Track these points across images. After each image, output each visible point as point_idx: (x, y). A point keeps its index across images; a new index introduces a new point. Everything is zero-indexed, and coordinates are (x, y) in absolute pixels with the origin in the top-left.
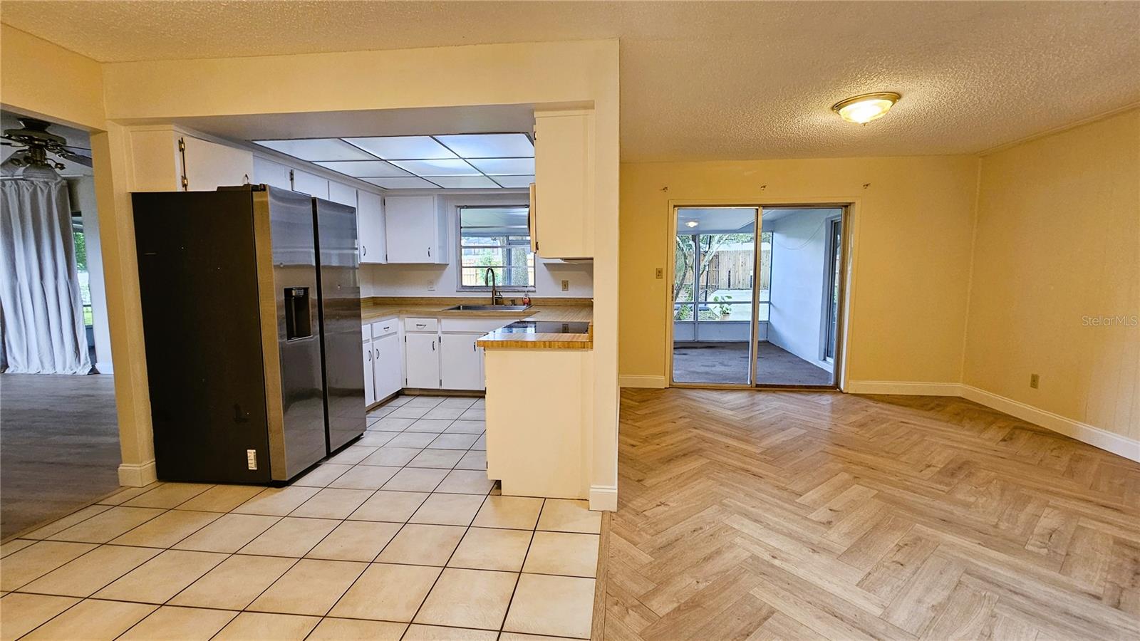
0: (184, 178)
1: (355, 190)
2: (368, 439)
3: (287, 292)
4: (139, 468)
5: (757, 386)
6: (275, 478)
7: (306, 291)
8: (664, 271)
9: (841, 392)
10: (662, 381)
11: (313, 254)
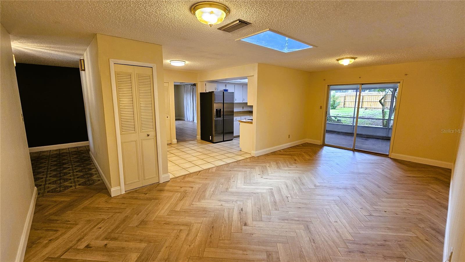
1: (242, 86)
2: (233, 141)
3: (217, 110)
4: (199, 137)
5: (355, 149)
6: (213, 141)
7: (220, 109)
8: (323, 107)
9: (388, 157)
10: (319, 142)
11: (223, 102)
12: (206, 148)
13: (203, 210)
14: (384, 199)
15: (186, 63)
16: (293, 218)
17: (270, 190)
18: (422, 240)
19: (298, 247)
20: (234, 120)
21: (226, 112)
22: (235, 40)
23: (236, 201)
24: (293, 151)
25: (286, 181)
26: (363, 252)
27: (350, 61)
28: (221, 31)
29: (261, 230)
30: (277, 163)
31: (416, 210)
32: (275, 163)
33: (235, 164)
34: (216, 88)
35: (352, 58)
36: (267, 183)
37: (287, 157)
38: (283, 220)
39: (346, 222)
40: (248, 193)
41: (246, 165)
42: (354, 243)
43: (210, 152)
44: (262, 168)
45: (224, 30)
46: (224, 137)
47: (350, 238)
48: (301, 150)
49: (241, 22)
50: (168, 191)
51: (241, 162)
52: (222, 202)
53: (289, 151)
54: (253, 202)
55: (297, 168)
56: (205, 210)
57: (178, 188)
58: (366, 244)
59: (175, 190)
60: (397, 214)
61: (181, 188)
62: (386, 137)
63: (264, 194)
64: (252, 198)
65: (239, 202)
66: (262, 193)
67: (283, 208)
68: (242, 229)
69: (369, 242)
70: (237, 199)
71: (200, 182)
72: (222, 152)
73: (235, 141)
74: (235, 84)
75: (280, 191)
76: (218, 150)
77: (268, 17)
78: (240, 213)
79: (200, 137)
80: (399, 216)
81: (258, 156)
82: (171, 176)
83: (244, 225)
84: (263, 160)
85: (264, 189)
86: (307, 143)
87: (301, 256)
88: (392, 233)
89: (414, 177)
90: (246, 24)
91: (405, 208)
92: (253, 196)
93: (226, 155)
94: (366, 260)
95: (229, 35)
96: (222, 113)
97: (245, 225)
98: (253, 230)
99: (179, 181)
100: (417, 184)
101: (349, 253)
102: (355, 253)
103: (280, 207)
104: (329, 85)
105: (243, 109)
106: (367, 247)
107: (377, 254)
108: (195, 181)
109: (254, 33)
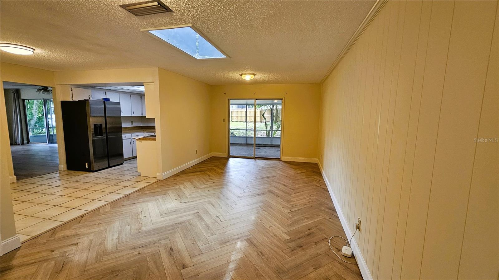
0: (72, 97)
1: (130, 95)
2: (124, 165)
3: (95, 125)
4: (63, 166)
5: (256, 157)
6: (92, 170)
7: (101, 125)
8: (225, 120)
9: (280, 160)
10: (225, 155)
11: (104, 115)
12: (82, 181)
13: (111, 271)
14: (293, 195)
15: (35, 51)
16: (233, 238)
17: (196, 214)
18: (327, 220)
19: (251, 267)
20: (123, 139)
21: (110, 128)
22: (141, 30)
23: (159, 241)
24: (202, 166)
25: (209, 200)
26: (301, 246)
27: (252, 77)
28: (123, 10)
29: (206, 266)
30: (191, 183)
31: (314, 198)
32: (189, 183)
33: (137, 194)
34: (91, 96)
35: (252, 74)
36: (189, 207)
37: (199, 174)
38: (224, 243)
39: (277, 224)
40: (171, 226)
41: (155, 192)
42: (292, 241)
43: (91, 185)
44: (176, 192)
45: (130, 11)
46: (110, 161)
47: (287, 237)
48: (210, 164)
49: (160, 5)
50: (21, 265)
51: (146, 189)
52: (138, 250)
53: (199, 168)
54: (182, 235)
55: (214, 184)
56: (114, 271)
57: (44, 254)
58: (299, 238)
59: (40, 259)
60: (306, 205)
61: (52, 251)
62: (270, 145)
63: (191, 221)
64: (179, 230)
65: (163, 242)
66: (188, 221)
67: (218, 230)
68: (181, 275)
69: (301, 235)
70: (159, 238)
71: (89, 231)
72: (113, 182)
73: (126, 166)
74: (119, 92)
75: (208, 212)
76: (105, 180)
77: (197, 9)
78: (170, 254)
79: (65, 166)
80: (308, 206)
81: (166, 179)
82: (23, 238)
83: (181, 268)
84: (173, 182)
85: (189, 215)
86: (213, 157)
87: (258, 275)
88: (311, 221)
89: (302, 173)
90: (166, 10)
91: (308, 199)
92: (178, 227)
93: (119, 184)
94: (306, 252)
95: (135, 19)
96: (104, 131)
97: (184, 267)
98: (196, 269)
99: (45, 241)
100: (306, 178)
101: (293, 252)
102: (296, 250)
103: (215, 230)
104: (229, 99)
105: (132, 124)
106: (302, 240)
107: (310, 243)
108: (79, 233)
109: (170, 25)
